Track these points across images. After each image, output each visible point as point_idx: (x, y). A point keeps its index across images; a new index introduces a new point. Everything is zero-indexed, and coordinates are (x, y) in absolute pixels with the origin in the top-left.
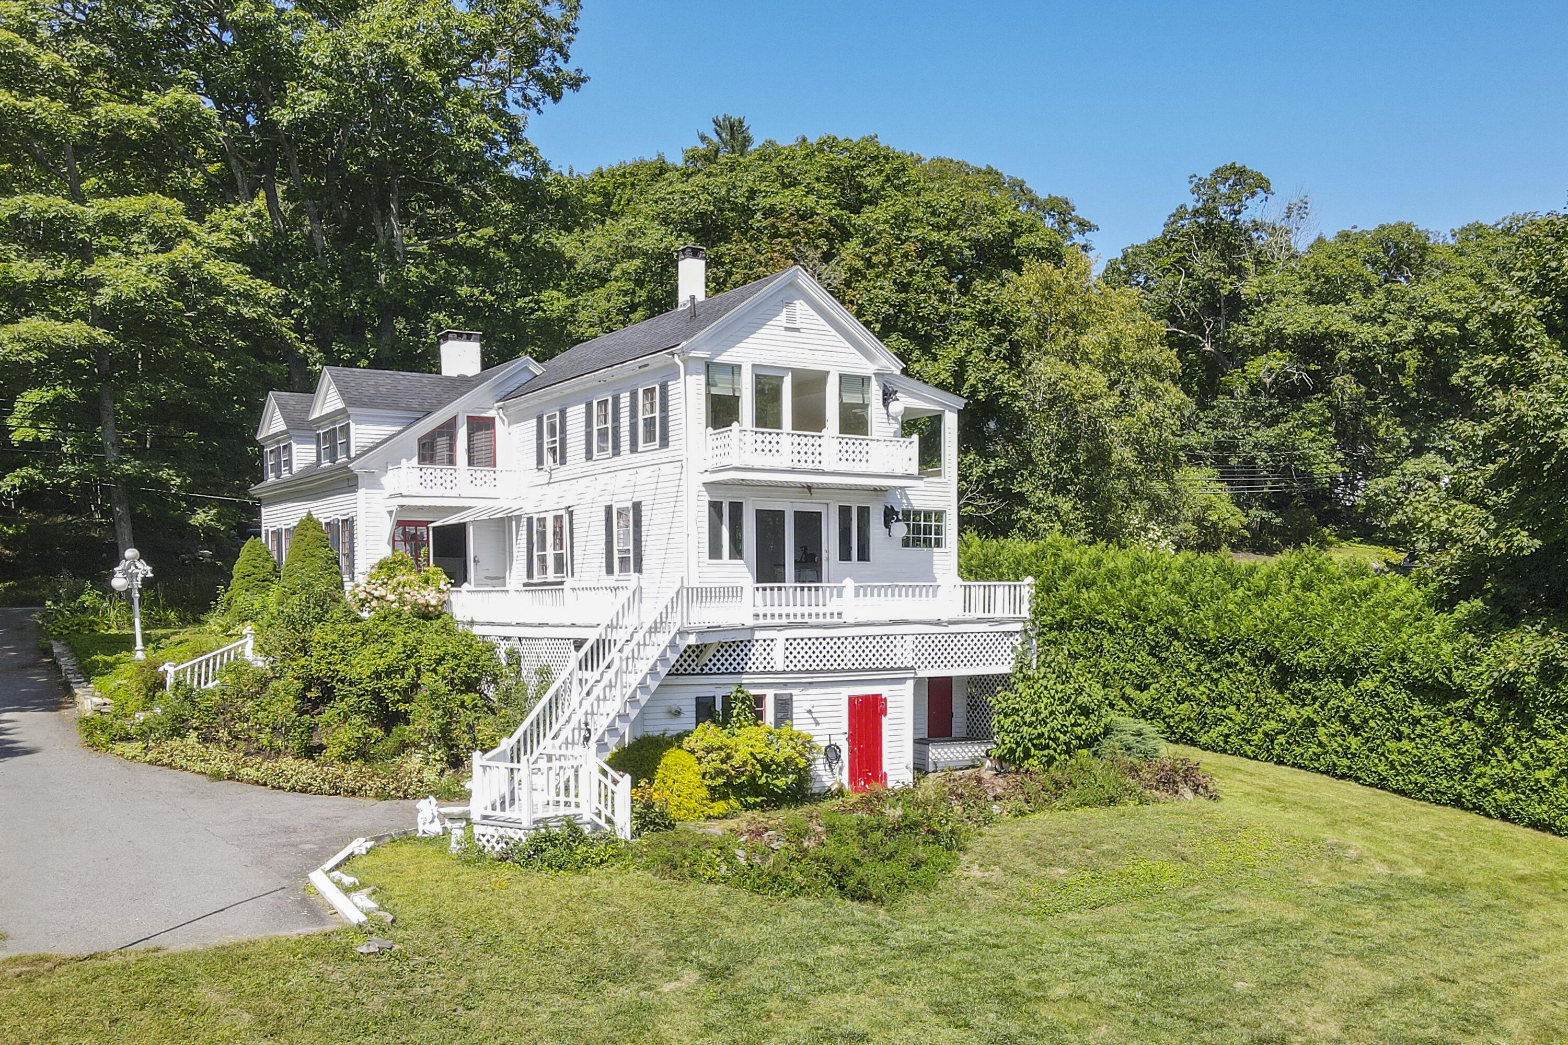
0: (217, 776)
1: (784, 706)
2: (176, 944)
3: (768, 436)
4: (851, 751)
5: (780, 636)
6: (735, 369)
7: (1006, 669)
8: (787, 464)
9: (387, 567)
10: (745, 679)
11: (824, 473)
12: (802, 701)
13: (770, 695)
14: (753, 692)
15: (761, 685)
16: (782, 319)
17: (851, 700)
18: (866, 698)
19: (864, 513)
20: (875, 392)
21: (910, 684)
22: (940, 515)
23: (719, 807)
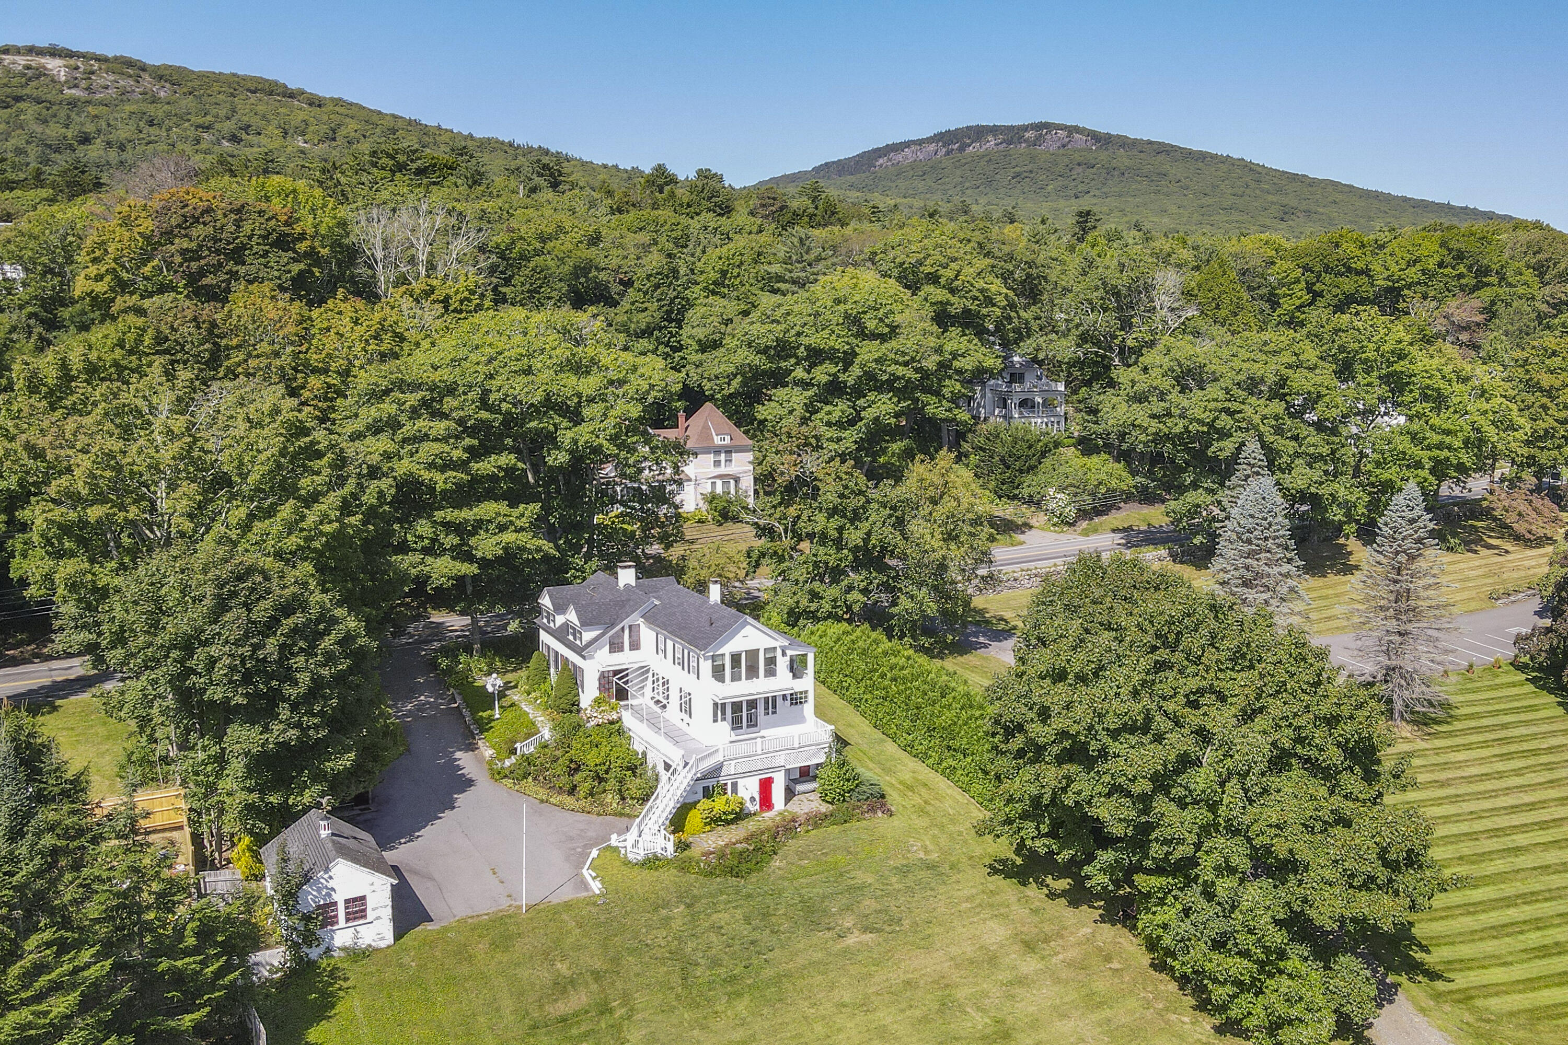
0: (542, 801)
1: (735, 785)
2: (555, 900)
3: (736, 682)
4: (760, 798)
5: (733, 762)
6: (723, 655)
7: (822, 761)
8: (744, 689)
9: (598, 702)
10: (721, 779)
12: (741, 782)
13: (729, 783)
14: (723, 783)
15: (726, 781)
16: (741, 634)
17: (760, 780)
18: (765, 779)
19: (774, 699)
20: (779, 652)
21: (783, 772)
23: (708, 828)
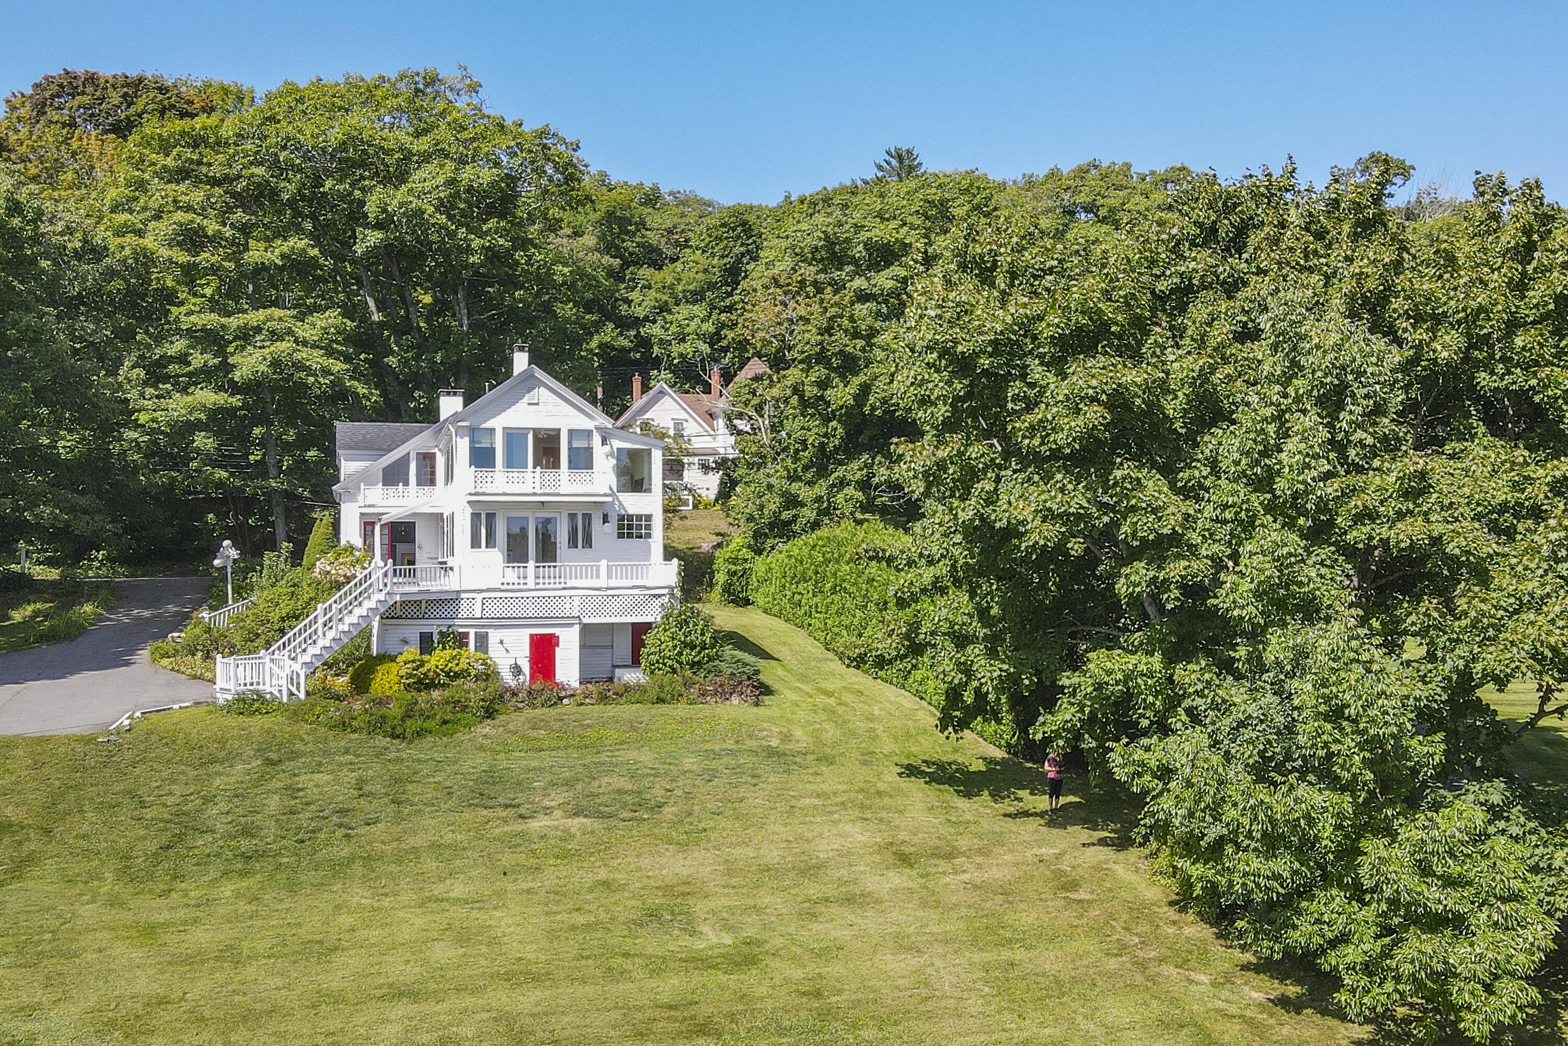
1: (482, 642)
3: (515, 474)
4: (531, 668)
5: (479, 597)
6: (492, 431)
7: (655, 619)
8: (531, 491)
10: (457, 622)
11: (559, 495)
12: (494, 636)
13: (472, 632)
14: (460, 630)
15: (466, 626)
16: (526, 399)
17: (532, 636)
18: (543, 636)
19: (587, 517)
20: (597, 439)
21: (577, 628)
22: (649, 518)
